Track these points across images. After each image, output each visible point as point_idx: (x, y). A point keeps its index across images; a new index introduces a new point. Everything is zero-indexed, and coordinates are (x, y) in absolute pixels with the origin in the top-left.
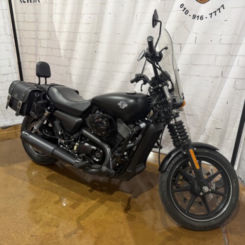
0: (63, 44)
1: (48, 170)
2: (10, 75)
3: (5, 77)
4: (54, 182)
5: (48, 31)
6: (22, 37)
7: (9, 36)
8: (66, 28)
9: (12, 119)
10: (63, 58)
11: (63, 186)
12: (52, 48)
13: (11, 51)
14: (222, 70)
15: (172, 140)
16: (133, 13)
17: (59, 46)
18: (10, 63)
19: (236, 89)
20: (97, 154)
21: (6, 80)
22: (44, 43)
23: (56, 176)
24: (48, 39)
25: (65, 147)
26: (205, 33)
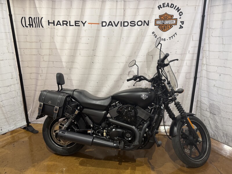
0: (64, 59)
1: (75, 158)
2: (13, 86)
3: (9, 88)
4: (88, 166)
5: (50, 49)
6: (23, 54)
7: (12, 54)
8: (67, 46)
9: (15, 124)
10: (65, 68)
11: (98, 167)
12: (53, 62)
13: (13, 66)
14: (178, 69)
15: (168, 114)
16: (121, 37)
17: (61, 60)
18: (12, 76)
19: (187, 79)
20: (127, 135)
21: (10, 90)
22: (46, 58)
23: (86, 161)
24: (49, 55)
25: (99, 135)
26: (167, 48)
